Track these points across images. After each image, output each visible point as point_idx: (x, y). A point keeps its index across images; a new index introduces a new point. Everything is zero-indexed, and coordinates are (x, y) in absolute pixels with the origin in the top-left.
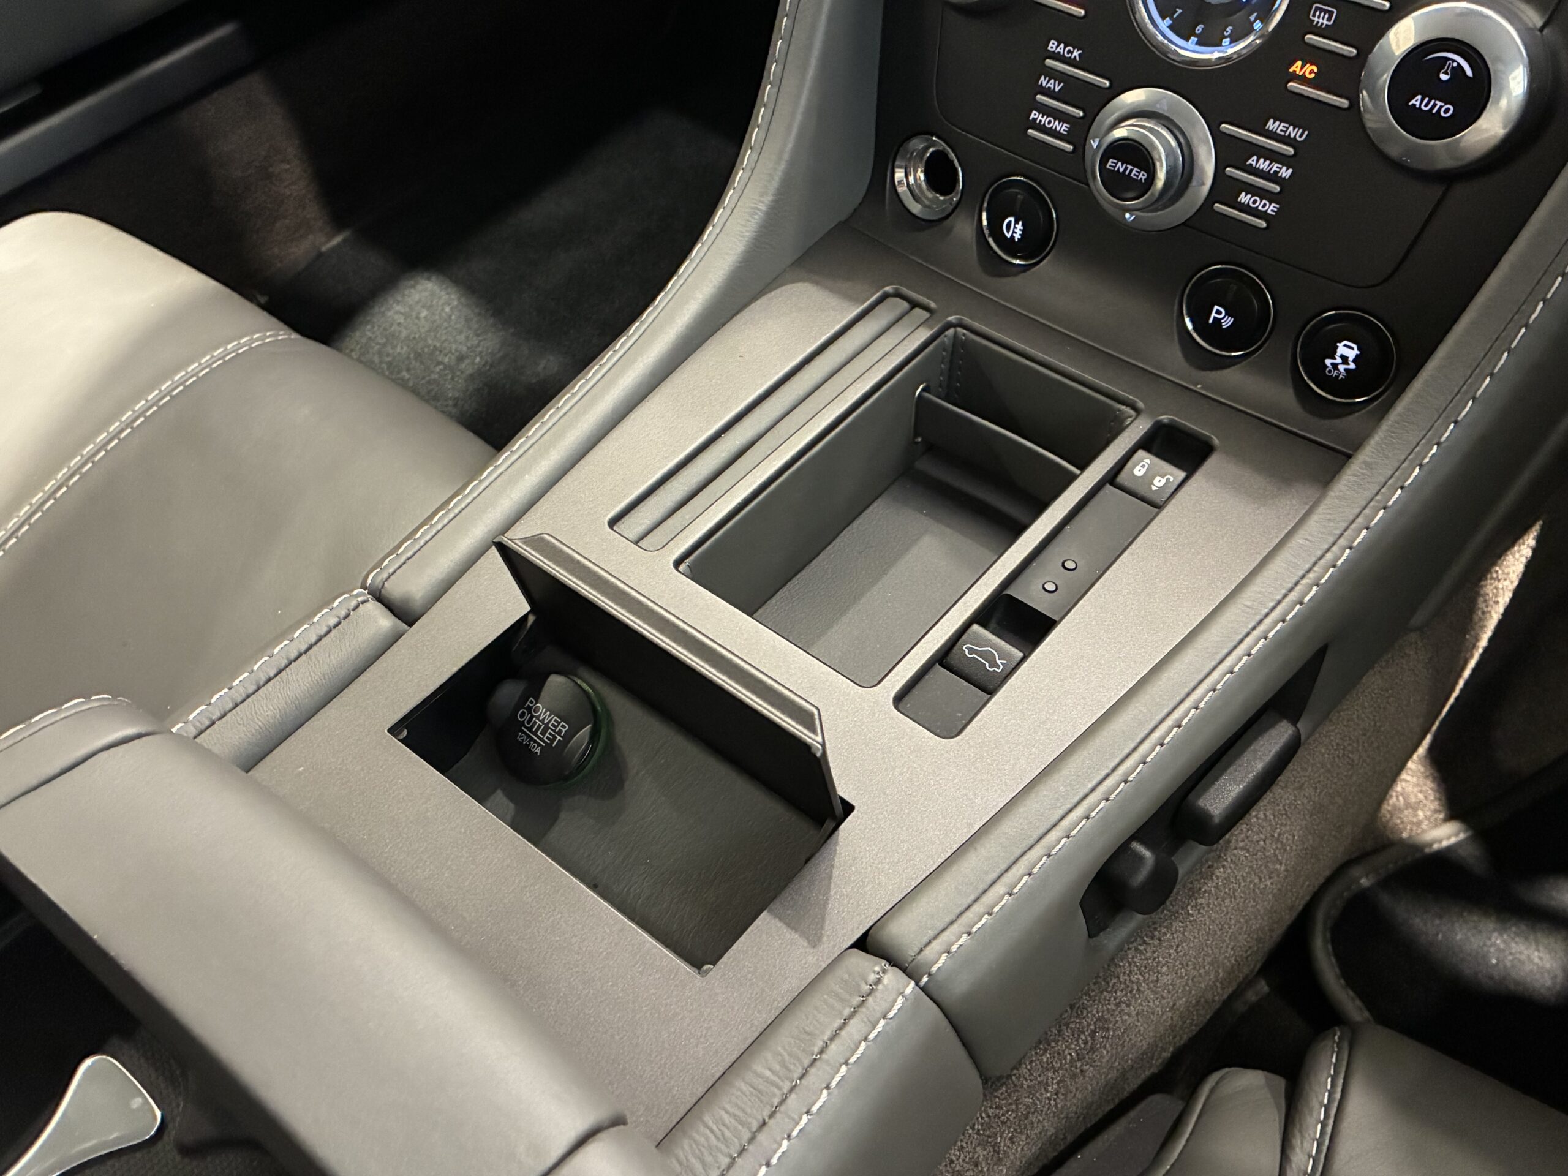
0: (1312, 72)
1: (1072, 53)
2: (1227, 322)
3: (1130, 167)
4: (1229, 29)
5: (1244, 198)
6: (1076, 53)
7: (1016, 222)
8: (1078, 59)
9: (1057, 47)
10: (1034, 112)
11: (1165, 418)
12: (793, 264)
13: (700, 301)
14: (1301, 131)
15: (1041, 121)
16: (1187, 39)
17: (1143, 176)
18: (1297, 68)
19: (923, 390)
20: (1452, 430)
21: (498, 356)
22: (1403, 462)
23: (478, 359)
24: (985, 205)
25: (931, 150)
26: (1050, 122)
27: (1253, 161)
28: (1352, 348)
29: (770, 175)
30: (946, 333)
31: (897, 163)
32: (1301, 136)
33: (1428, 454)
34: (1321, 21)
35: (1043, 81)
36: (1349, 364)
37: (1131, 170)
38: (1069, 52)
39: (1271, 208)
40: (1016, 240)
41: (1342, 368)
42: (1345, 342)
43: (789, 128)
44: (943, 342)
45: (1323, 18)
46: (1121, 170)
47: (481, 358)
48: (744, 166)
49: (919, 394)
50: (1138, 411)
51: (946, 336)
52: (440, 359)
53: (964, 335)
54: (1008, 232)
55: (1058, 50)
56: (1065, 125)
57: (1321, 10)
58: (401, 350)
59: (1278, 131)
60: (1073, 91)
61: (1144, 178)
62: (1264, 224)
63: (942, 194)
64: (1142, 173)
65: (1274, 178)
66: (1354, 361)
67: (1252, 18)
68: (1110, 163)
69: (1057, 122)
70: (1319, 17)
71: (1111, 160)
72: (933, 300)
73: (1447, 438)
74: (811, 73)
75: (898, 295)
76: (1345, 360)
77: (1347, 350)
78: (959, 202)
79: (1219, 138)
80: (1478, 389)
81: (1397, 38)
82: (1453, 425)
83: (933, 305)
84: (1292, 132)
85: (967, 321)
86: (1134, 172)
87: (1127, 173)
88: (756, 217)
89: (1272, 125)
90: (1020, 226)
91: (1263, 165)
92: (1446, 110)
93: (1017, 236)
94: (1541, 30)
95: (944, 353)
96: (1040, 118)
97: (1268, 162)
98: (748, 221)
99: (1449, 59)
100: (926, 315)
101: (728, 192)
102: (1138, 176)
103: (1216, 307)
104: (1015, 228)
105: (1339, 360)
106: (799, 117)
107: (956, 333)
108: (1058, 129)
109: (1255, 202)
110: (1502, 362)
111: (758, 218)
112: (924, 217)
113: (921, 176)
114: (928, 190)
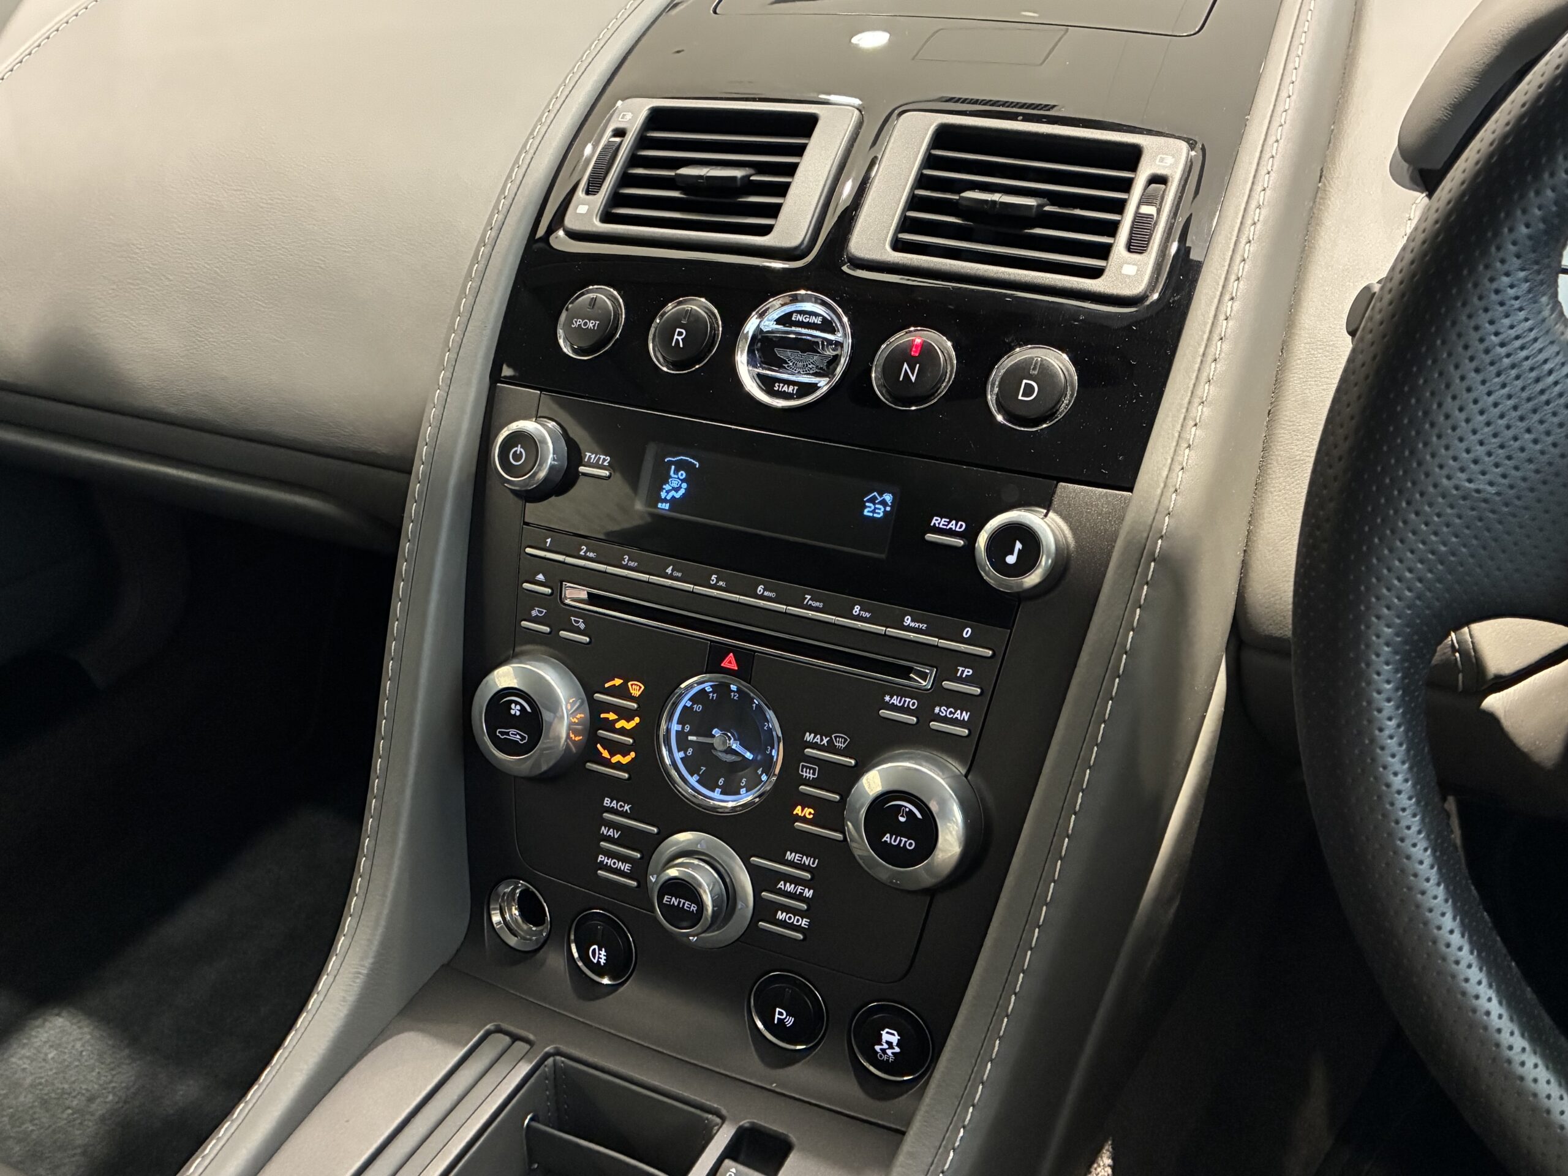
0: (810, 814)
1: (624, 807)
2: (790, 1021)
3: (683, 901)
4: (744, 780)
5: (781, 916)
6: (627, 807)
7: (600, 949)
8: (629, 811)
9: (611, 803)
10: (600, 856)
11: (745, 1123)
12: (398, 1014)
13: (304, 1072)
14: (812, 859)
15: (607, 863)
16: (713, 791)
17: (694, 908)
18: (798, 810)
19: (532, 1119)
20: (972, 1113)
21: (132, 1090)
22: (939, 1149)
23: (111, 1097)
24: (572, 937)
25: (518, 891)
26: (614, 863)
27: (781, 885)
28: (893, 1034)
29: (369, 940)
30: (546, 1063)
31: (491, 907)
32: (813, 864)
33: (957, 1138)
34: (808, 775)
35: (604, 830)
36: (894, 1048)
37: (684, 904)
38: (621, 806)
39: (804, 923)
40: (602, 964)
41: (889, 1052)
42: (887, 1030)
43: (384, 895)
44: (544, 1072)
45: (809, 773)
46: (676, 904)
47: (114, 1095)
48: (345, 933)
49: (528, 1124)
50: (723, 1119)
51: (546, 1066)
52: (67, 1103)
53: (563, 1062)
54: (594, 958)
55: (612, 805)
56: (627, 865)
57: (807, 767)
58: (26, 1098)
59: (795, 861)
60: (629, 837)
61: (695, 909)
62: (800, 936)
63: (534, 926)
64: (693, 905)
65: (800, 898)
66: (898, 1045)
67: (759, 772)
68: (665, 899)
69: (620, 863)
70: (806, 772)
71: (666, 896)
72: (532, 1033)
73: (970, 1120)
74: (401, 843)
75: (499, 1030)
76: (890, 1044)
77: (890, 1036)
78: (549, 935)
79: (752, 870)
80: (984, 1075)
81: (868, 782)
82: (971, 1108)
83: (531, 1037)
84: (806, 861)
85: (563, 1048)
86: (686, 905)
87: (681, 906)
88: (358, 981)
89: (790, 856)
90: (603, 952)
91: (790, 888)
92: (910, 844)
93: (602, 961)
94: (966, 776)
95: (547, 1082)
96: (606, 860)
97: (793, 886)
98: (350, 985)
99: (903, 806)
100: (527, 1047)
101: (331, 959)
102: (690, 908)
103: (778, 1010)
104: (600, 954)
105: (885, 1046)
106: (392, 885)
107: (554, 1061)
108: (622, 868)
109: (790, 918)
110: (996, 1049)
111: (359, 981)
112: (519, 949)
113: (516, 912)
114: (523, 922)
